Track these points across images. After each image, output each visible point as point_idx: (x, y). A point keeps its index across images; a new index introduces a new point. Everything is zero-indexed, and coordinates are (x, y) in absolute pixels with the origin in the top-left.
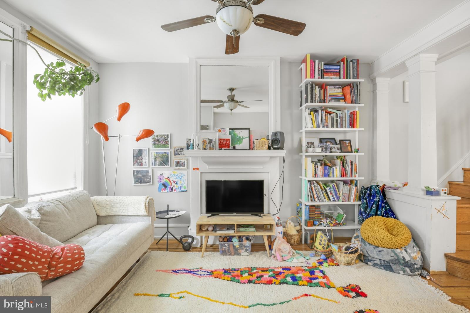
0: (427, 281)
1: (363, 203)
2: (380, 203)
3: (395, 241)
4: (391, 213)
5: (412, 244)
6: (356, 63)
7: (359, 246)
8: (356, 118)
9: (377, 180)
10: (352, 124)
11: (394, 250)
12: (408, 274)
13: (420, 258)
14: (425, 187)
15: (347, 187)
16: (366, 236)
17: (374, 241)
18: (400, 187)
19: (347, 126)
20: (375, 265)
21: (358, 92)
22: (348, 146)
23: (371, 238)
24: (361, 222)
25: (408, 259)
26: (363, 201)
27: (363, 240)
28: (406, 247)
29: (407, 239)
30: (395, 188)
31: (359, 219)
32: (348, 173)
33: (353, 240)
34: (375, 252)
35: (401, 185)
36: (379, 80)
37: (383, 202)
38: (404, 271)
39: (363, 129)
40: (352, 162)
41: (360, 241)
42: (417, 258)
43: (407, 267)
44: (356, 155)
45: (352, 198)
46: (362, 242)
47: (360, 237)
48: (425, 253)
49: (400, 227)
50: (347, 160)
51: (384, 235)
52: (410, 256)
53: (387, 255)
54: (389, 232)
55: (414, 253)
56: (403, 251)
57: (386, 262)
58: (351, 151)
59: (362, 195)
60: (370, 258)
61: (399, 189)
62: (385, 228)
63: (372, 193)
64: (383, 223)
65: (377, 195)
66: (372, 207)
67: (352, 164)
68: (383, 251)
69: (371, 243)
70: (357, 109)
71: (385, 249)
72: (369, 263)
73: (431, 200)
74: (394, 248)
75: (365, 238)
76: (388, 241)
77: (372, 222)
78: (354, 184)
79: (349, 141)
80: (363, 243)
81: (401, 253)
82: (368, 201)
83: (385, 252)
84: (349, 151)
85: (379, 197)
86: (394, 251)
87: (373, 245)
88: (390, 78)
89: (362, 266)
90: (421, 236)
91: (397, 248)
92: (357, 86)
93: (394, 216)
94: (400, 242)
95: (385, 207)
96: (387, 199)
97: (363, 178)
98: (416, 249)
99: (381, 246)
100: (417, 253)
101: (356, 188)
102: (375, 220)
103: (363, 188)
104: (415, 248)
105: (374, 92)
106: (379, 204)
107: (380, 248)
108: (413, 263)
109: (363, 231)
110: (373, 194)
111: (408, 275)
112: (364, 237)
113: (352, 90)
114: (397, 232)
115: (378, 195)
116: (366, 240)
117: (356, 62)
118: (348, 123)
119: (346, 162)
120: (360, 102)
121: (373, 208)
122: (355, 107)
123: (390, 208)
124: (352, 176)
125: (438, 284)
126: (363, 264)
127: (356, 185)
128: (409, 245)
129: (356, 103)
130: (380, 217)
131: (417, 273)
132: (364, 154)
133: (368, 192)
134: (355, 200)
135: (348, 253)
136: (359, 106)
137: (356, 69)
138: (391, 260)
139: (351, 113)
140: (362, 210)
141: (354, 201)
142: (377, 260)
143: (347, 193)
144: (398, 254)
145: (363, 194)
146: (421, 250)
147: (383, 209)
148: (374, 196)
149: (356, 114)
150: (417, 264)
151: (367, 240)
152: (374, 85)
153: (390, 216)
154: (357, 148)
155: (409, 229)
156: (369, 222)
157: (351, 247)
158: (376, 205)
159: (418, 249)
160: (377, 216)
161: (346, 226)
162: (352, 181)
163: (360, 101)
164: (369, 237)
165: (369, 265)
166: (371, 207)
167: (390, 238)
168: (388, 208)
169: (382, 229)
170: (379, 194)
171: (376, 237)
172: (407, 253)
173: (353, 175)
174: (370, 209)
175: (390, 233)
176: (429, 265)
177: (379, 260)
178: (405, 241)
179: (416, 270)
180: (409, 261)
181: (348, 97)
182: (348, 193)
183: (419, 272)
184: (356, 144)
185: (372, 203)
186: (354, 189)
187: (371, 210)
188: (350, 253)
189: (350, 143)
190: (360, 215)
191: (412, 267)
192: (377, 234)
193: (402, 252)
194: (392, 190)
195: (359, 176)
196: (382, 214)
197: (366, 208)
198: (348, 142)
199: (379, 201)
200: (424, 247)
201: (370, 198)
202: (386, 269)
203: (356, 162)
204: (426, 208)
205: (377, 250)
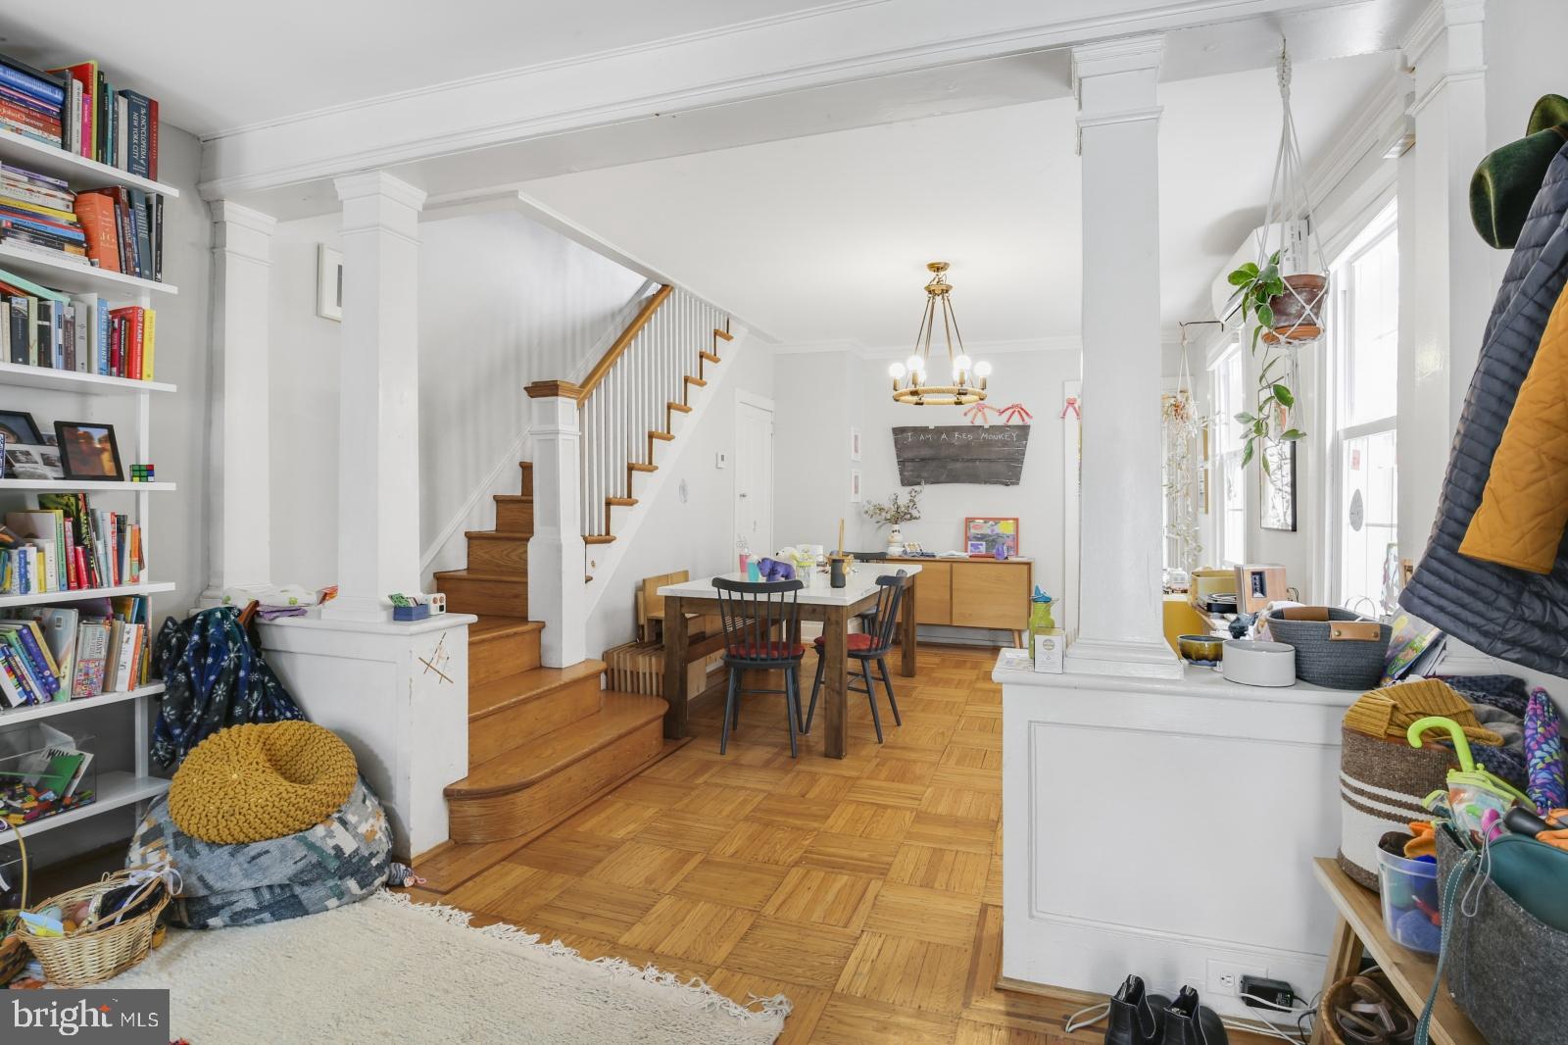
0: (408, 896)
1: (172, 687)
2: (242, 674)
3: (306, 803)
4: (283, 702)
5: (361, 790)
6: (143, 111)
7: (167, 869)
8: (140, 336)
9: (226, 586)
10: (122, 359)
11: (307, 834)
12: (353, 900)
13: (383, 829)
14: (391, 597)
15: (96, 632)
16: (194, 821)
17: (231, 825)
18: (308, 605)
19: (95, 366)
20: (238, 919)
21: (150, 231)
22: (103, 450)
23: (220, 817)
24: (164, 767)
25: (349, 845)
26: (174, 679)
27: (184, 841)
28: (343, 808)
29: (346, 779)
30: (294, 611)
31: (156, 754)
32: (103, 569)
33: (135, 853)
34: (235, 870)
35: (314, 598)
36: (234, 213)
37: (252, 668)
38: (340, 894)
39: (172, 388)
40: (120, 523)
41: (171, 847)
42: (376, 832)
43: (348, 877)
44: (138, 493)
45: (124, 675)
46: (177, 847)
47: (169, 831)
48: (394, 806)
49: (319, 745)
50: (98, 514)
51: (268, 790)
52: (355, 836)
53: (281, 862)
54: (282, 774)
55: (366, 821)
56: (336, 826)
57: (278, 891)
58: (115, 474)
59: (165, 656)
60: (215, 901)
61: (305, 612)
62: (268, 764)
63: (209, 640)
64: (260, 745)
65: (231, 645)
66: (212, 693)
67: (120, 531)
68: (267, 852)
69: (217, 840)
70: (145, 303)
71: (272, 845)
72: (212, 922)
73: (411, 635)
74: (304, 826)
75: (193, 829)
76: (285, 809)
77: (218, 755)
78: (132, 612)
79: (105, 432)
80: (182, 851)
81: (330, 834)
82: (193, 675)
83: (276, 853)
84: (108, 474)
85: (239, 650)
86: (306, 838)
87: (227, 844)
88: (275, 220)
89: (185, 945)
90: (382, 757)
91: (314, 822)
92: (149, 208)
93: (292, 711)
94: (324, 801)
95: (260, 685)
96: (264, 653)
97: (171, 586)
98: (371, 803)
99: (257, 836)
100: (374, 817)
101: (142, 631)
102: (229, 744)
103: (170, 623)
104: (367, 802)
105: (215, 250)
106: (237, 677)
107: (253, 845)
108: (366, 854)
109: (182, 803)
110: (213, 645)
111: (354, 902)
112: (185, 824)
113: (126, 220)
114: (310, 766)
115: (235, 644)
116: (196, 836)
117: (147, 110)
118: (104, 353)
119: (95, 521)
120: (159, 276)
121: (218, 699)
122: (136, 291)
123: (280, 685)
124: (119, 582)
125: (434, 888)
126: (188, 935)
127: (141, 618)
128: (351, 800)
129: (140, 275)
130: (248, 726)
131: (377, 882)
132: (177, 486)
133: (196, 638)
134: (138, 680)
135: (119, 918)
136: (153, 291)
137: (143, 137)
138: (296, 875)
139: (115, 313)
140: (169, 713)
141: (131, 688)
142: (243, 894)
143: (97, 656)
144: (318, 844)
145: (170, 650)
146: (384, 802)
147: (255, 695)
148: (220, 652)
149: (140, 319)
150: (378, 852)
151: (202, 831)
152: (217, 225)
153: (281, 713)
154: (144, 461)
155: (350, 747)
156: (207, 759)
157: (131, 889)
158: (226, 684)
159: (377, 803)
160: (236, 727)
161: (95, 802)
162: (119, 604)
163: (160, 271)
164: (210, 815)
165: (212, 929)
166: (206, 696)
167: (290, 795)
168: (273, 687)
169: (257, 770)
170: (239, 638)
171: (237, 809)
172: (347, 830)
173: (126, 576)
174: (203, 703)
175: (286, 778)
176: (408, 841)
177: (252, 894)
178: (339, 789)
179: (377, 874)
180: (354, 852)
181: (106, 239)
182: (104, 653)
183: (384, 878)
184: (136, 447)
185: (212, 678)
186: (133, 636)
187: (206, 709)
188: (127, 916)
189: (111, 437)
190: (160, 739)
191: (363, 869)
192: (239, 796)
193: (332, 831)
194: (283, 620)
195: (152, 579)
196: (252, 713)
197: (184, 707)
198: (98, 434)
199: (238, 668)
200: (390, 788)
201: (203, 660)
202: (277, 916)
203: (138, 522)
204: (394, 662)
205: (241, 858)
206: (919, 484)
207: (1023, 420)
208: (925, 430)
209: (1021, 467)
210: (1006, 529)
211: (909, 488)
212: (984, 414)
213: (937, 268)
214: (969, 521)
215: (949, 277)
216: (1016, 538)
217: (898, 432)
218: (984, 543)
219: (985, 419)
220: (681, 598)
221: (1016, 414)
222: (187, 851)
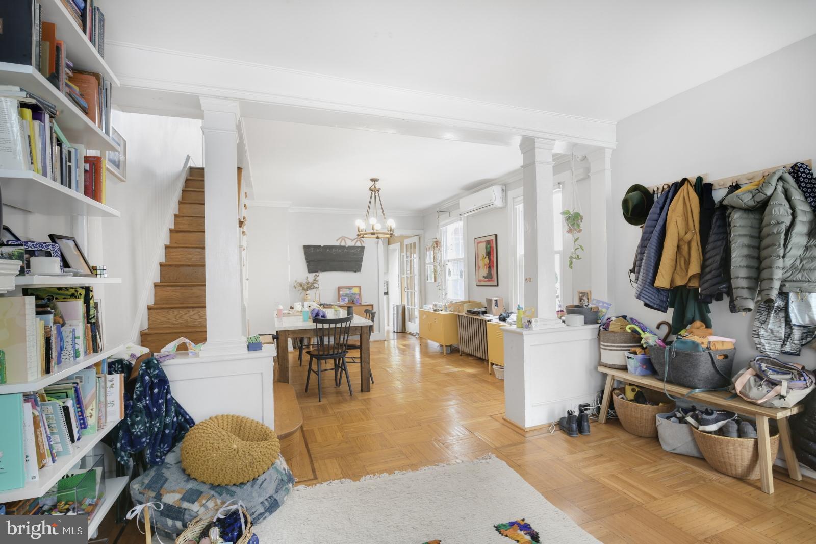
22: (78, 255)
30: (168, 356)
34: (254, 494)
38: (287, 493)
46: (222, 493)
47: (203, 491)
53: (271, 482)
57: (270, 500)
58: (90, 272)
68: (265, 480)
69: (244, 481)
71: (266, 475)
77: (216, 439)
79: (73, 243)
83: (268, 479)
86: (276, 468)
87: (248, 482)
107: (259, 478)
138: (275, 488)
141: (121, 416)
142: (258, 506)
144: (280, 469)
149: (101, 166)
156: (212, 442)
164: (239, 469)
177: (261, 505)
189: (77, 246)
198: (71, 244)
202: (271, 513)
205: (256, 487)
206: (317, 272)
207: (361, 244)
208: (319, 247)
209: (361, 265)
210: (356, 291)
211: (314, 274)
212: (345, 241)
213: (374, 180)
214: (339, 289)
215: (379, 185)
216: (360, 294)
217: (307, 248)
218: (347, 298)
219: (346, 243)
220: (288, 331)
221: (358, 242)
222: (228, 494)
